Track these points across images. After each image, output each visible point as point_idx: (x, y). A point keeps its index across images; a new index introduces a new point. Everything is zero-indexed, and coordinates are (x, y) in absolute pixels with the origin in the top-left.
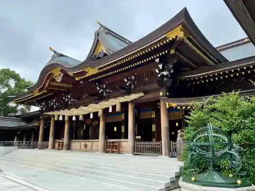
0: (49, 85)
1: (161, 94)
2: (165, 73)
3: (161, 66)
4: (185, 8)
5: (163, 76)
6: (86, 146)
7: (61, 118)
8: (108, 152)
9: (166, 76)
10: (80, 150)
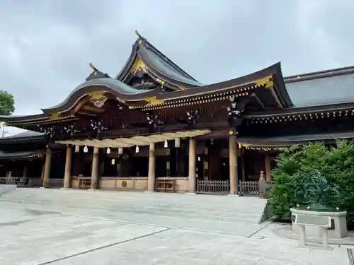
0: (81, 109)
1: (231, 133)
2: (237, 112)
3: (234, 105)
4: (280, 63)
5: (234, 114)
6: (124, 184)
7: (86, 150)
8: (158, 191)
9: (237, 115)
10: (116, 189)
